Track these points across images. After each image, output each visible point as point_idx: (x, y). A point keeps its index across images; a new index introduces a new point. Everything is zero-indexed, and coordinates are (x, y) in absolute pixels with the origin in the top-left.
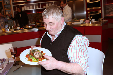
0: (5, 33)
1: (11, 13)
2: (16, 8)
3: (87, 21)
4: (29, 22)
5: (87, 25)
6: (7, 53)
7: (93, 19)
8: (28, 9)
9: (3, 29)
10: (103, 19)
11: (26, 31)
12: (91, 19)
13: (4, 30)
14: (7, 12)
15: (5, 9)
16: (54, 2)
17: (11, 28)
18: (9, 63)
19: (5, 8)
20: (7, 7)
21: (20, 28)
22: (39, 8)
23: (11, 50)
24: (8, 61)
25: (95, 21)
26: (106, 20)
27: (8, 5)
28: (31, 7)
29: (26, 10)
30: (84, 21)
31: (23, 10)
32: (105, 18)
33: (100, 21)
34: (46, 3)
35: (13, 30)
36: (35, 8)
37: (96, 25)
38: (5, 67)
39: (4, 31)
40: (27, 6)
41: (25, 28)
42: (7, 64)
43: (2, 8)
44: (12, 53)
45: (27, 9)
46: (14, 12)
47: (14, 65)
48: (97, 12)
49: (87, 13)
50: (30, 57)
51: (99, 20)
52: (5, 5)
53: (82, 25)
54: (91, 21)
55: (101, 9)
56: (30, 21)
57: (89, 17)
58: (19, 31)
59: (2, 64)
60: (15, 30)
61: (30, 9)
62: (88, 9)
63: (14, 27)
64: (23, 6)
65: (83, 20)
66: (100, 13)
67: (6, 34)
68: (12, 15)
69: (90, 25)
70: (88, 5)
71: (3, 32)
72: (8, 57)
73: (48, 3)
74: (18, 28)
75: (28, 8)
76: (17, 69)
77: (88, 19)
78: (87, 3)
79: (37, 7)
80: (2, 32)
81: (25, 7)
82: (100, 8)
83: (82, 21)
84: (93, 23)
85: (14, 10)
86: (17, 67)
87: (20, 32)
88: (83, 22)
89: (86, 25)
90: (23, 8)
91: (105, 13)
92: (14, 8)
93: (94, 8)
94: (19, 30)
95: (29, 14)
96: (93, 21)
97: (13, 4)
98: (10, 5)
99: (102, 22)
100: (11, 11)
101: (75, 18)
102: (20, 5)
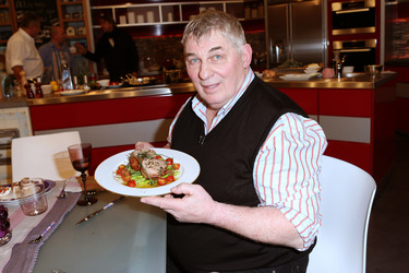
0: (62, 95)
1: (84, 33)
3: (329, 72)
4: (142, 64)
5: (329, 83)
6: (58, 161)
7: (347, 64)
8: (141, 24)
9: (53, 83)
10: (379, 69)
11: (131, 94)
12: (343, 65)
13: (56, 87)
14: (70, 28)
15: (64, 17)
16: (224, 3)
17: (81, 82)
18: (63, 197)
19: (65, 13)
20: (70, 10)
21: (111, 83)
22: (175, 20)
23: (72, 153)
24: (61, 189)
25: (354, 71)
26: (389, 72)
27: (76, 5)
28: (150, 15)
29: (132, 24)
30: (320, 71)
31: (123, 24)
32: (388, 65)
33: (371, 75)
34: (199, 6)
35: (87, 88)
36: (164, 21)
37: (360, 85)
38: (50, 206)
39: (58, 91)
40: (137, 12)
41: (127, 85)
42: (59, 198)
43: (55, 15)
44: (76, 165)
45: (136, 22)
46: (94, 30)
47: (81, 204)
48: (362, 45)
49: (331, 47)
51: (368, 69)
52: (64, 7)
53: (312, 85)
54: (341, 71)
55: (377, 35)
56: (145, 60)
57: (336, 59)
58: (107, 92)
59: (40, 199)
60: (94, 88)
61: (146, 21)
62: (335, 32)
63: (90, 79)
64: (124, 12)
65: (316, 66)
66: (373, 49)
67: (63, 100)
68: (85, 39)
69: (340, 84)
70: (336, 21)
71: (53, 92)
72: (61, 174)
73: (207, 6)
74: (104, 83)
75: (141, 18)
76: (88, 217)
77: (332, 65)
78: (332, 14)
79: (170, 15)
80: (49, 92)
81: (131, 15)
82: (373, 30)
83: (312, 69)
84: (350, 79)
85: (94, 24)
86: (91, 209)
87: (112, 97)
88: (314, 74)
89: (326, 84)
90: (122, 18)
91: (389, 48)
92: (96, 16)
93: (353, 31)
94: (107, 88)
95: (142, 38)
96: (349, 72)
97: (92, 5)
98: (81, 4)
99: (378, 76)
100: (84, 26)
101: (292, 60)
102: (114, 7)
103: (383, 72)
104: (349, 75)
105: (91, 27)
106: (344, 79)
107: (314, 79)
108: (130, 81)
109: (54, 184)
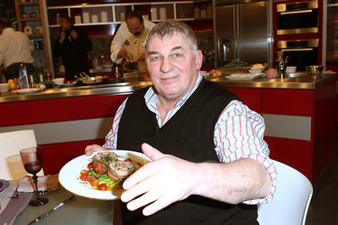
0: (18, 94)
1: (41, 32)
2: (58, 15)
3: (272, 72)
4: (96, 62)
5: (274, 83)
7: (290, 64)
8: (95, 23)
9: (11, 81)
10: (320, 69)
12: (286, 65)
13: (13, 85)
14: (27, 27)
15: (22, 17)
16: (175, 3)
18: (17, 196)
19: (22, 13)
20: (28, 10)
21: (65, 82)
23: (24, 156)
24: (15, 189)
25: (297, 71)
26: (330, 72)
27: (32, 5)
28: (104, 15)
29: (87, 23)
30: (264, 71)
31: (78, 24)
32: (330, 65)
33: (312, 75)
34: (150, 6)
35: (43, 86)
36: (117, 21)
39: (15, 89)
40: (92, 12)
41: (81, 84)
42: (12, 198)
43: (14, 15)
44: (28, 167)
45: (91, 22)
46: (51, 29)
47: (32, 204)
48: (305, 45)
50: (97, 178)
51: (310, 70)
52: (22, 7)
53: (259, 85)
54: (284, 71)
55: (319, 36)
56: (99, 58)
57: (280, 59)
58: (64, 90)
60: (50, 86)
61: (100, 21)
62: (280, 32)
63: (45, 78)
64: (79, 12)
65: (260, 66)
66: (315, 48)
67: (22, 98)
68: (42, 37)
69: (284, 85)
70: (281, 21)
71: (10, 90)
74: (59, 81)
75: (95, 18)
76: (39, 218)
77: (275, 65)
78: (277, 15)
79: (123, 15)
80: (7, 90)
81: (86, 15)
82: (316, 30)
83: (257, 69)
84: (293, 80)
85: (50, 23)
86: (42, 210)
87: (68, 95)
88: (258, 74)
89: (271, 84)
90: (78, 18)
91: (330, 48)
92: (52, 14)
93: (298, 31)
94: (62, 87)
95: (96, 37)
96: (292, 72)
97: (48, 5)
98: (38, 5)
99: (319, 76)
100: (41, 25)
101: (238, 60)
102: (69, 7)
103: (324, 72)
104: (292, 75)
105: (47, 26)
106: (287, 79)
107: (258, 79)
108: (84, 80)
109: (8, 183)
